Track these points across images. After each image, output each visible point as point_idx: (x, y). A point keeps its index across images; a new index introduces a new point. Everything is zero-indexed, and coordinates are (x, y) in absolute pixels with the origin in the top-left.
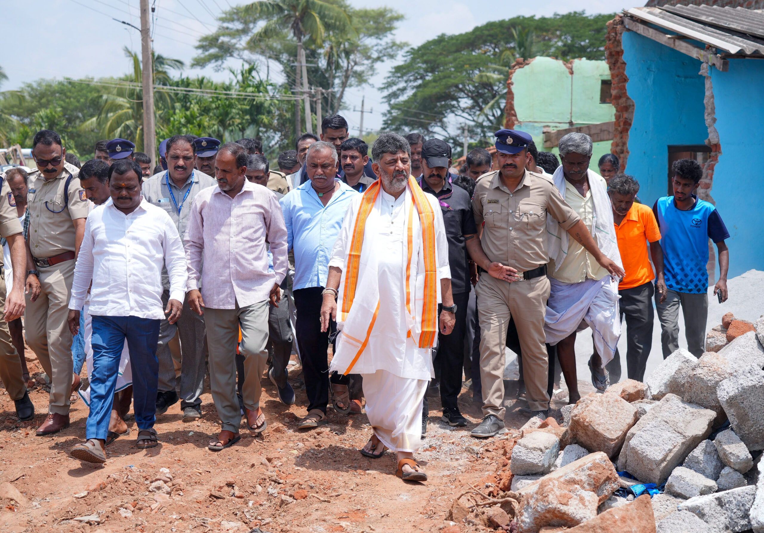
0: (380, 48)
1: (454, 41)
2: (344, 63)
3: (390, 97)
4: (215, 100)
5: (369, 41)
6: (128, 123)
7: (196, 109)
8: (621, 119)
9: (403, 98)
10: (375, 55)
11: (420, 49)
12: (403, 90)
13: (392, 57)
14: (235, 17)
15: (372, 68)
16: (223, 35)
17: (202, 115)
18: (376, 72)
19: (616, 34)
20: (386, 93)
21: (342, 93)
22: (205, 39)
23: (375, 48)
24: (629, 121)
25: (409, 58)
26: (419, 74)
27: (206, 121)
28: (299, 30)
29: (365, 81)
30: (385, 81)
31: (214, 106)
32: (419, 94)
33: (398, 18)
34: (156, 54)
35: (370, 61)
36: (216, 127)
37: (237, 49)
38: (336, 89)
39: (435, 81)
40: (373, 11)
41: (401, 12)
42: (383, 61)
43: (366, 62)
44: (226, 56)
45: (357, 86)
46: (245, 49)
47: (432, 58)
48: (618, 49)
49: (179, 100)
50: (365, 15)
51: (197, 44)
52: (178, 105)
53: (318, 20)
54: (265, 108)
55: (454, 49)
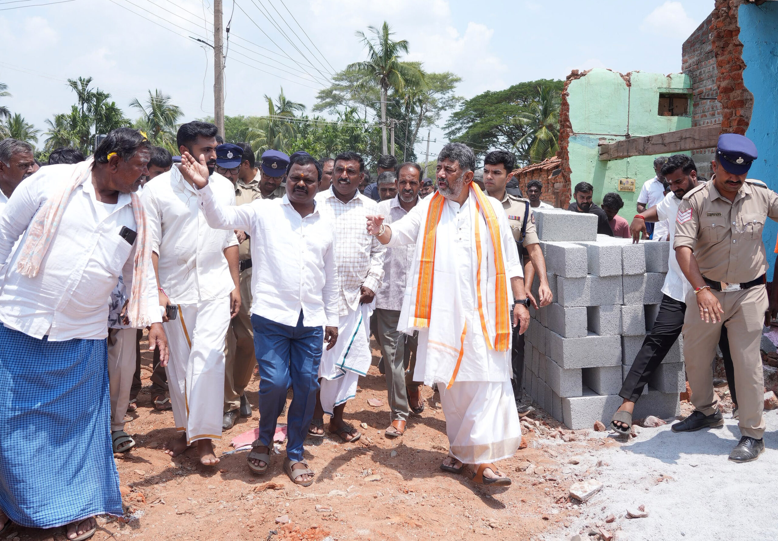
0: (444, 100)
1: (496, 96)
2: (418, 109)
3: (450, 134)
4: (325, 132)
5: (437, 95)
6: (264, 147)
7: (311, 139)
8: (734, 117)
9: (459, 135)
10: (440, 105)
11: (472, 101)
12: (460, 129)
13: (452, 107)
14: (344, 77)
15: (438, 114)
16: (336, 90)
17: (316, 143)
18: (440, 117)
19: (729, 8)
20: (447, 131)
21: (417, 131)
22: (323, 92)
23: (440, 101)
24: (746, 120)
25: (463, 108)
26: (470, 118)
27: (318, 147)
28: (386, 84)
29: (433, 123)
30: (447, 123)
31: (324, 136)
32: (470, 132)
33: (457, 80)
34: (286, 100)
35: (437, 110)
36: (325, 151)
37: (344, 99)
38: (413, 128)
39: (482, 123)
40: (440, 74)
41: (459, 76)
42: (445, 110)
43: (433, 110)
44: (337, 104)
45: (428, 126)
46: (350, 100)
47: (480, 107)
48: (731, 28)
49: (300, 132)
50: (434, 78)
51: (318, 95)
52: (299, 135)
53: (399, 76)
54: (361, 138)
55: (496, 101)
